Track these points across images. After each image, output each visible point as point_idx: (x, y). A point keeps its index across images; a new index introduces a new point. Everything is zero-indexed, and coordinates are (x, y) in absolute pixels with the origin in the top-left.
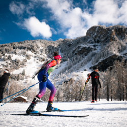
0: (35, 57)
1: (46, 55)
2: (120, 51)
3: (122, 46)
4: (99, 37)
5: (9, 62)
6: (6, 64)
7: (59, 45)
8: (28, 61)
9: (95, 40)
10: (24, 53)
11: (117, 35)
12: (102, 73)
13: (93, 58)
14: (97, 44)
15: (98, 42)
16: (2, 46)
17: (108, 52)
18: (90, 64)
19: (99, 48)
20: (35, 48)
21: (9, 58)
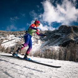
0: (34, 37)
1: (39, 37)
2: (74, 38)
3: (76, 36)
4: (65, 31)
7: (45, 33)
9: (62, 32)
11: (74, 30)
12: (65, 48)
13: (61, 40)
14: (63, 34)
15: (64, 33)
17: (68, 38)
18: (59, 43)
19: (64, 36)
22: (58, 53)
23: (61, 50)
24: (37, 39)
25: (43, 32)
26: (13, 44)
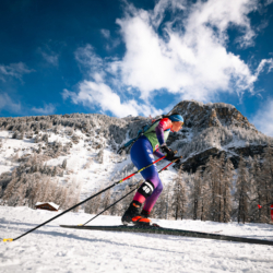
0: (87, 141)
1: (104, 139)
2: (222, 143)
3: (226, 135)
4: (192, 118)
5: (44, 145)
6: (37, 148)
8: (74, 145)
9: (185, 122)
10: (69, 133)
11: (221, 117)
12: (193, 176)
13: (180, 150)
14: (187, 129)
15: (190, 125)
16: (36, 119)
17: (203, 142)
19: (191, 135)
20: (89, 126)
21: (45, 138)
22: (172, 193)
23: (183, 183)
24: (99, 146)
25: (120, 122)
26: (6, 164)
